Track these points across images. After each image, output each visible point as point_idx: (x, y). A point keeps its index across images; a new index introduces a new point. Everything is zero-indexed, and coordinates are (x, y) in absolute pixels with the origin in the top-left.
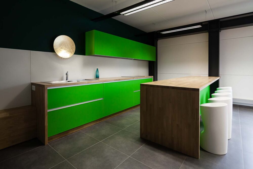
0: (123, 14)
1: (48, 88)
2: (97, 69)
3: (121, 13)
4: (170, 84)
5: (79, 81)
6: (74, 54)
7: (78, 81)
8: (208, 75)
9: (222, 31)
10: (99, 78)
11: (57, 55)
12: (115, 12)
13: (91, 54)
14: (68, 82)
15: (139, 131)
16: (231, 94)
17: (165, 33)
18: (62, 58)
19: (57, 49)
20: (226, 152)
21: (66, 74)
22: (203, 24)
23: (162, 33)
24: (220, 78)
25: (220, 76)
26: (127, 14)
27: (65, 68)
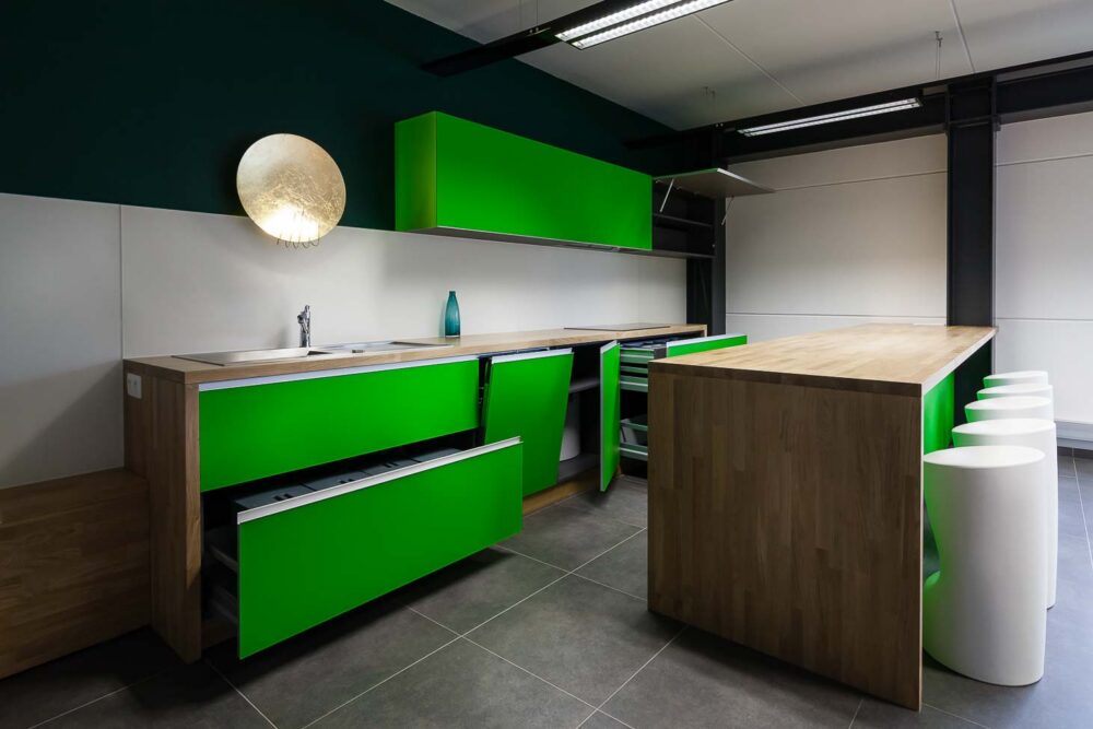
0: (570, 42)
1: (203, 388)
2: (452, 294)
3: (559, 36)
4: (783, 361)
5: (361, 351)
6: (339, 224)
7: (354, 352)
8: (944, 321)
9: (1004, 127)
10: (462, 334)
11: (252, 228)
12: (534, 29)
13: (420, 225)
14: (311, 353)
15: (644, 581)
16: (1047, 402)
17: (758, 133)
18: (278, 241)
19: (254, 196)
20: (1038, 673)
21: (300, 318)
22: (927, 91)
23: (746, 130)
24: (997, 331)
25: (997, 322)
26: (589, 39)
27: (293, 289)
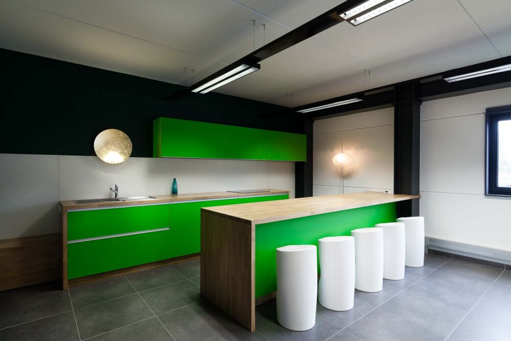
1: (69, 211)
2: (175, 179)
6: (130, 157)
8: (393, 193)
10: (178, 193)
11: (99, 160)
19: (100, 150)
27: (114, 179)
